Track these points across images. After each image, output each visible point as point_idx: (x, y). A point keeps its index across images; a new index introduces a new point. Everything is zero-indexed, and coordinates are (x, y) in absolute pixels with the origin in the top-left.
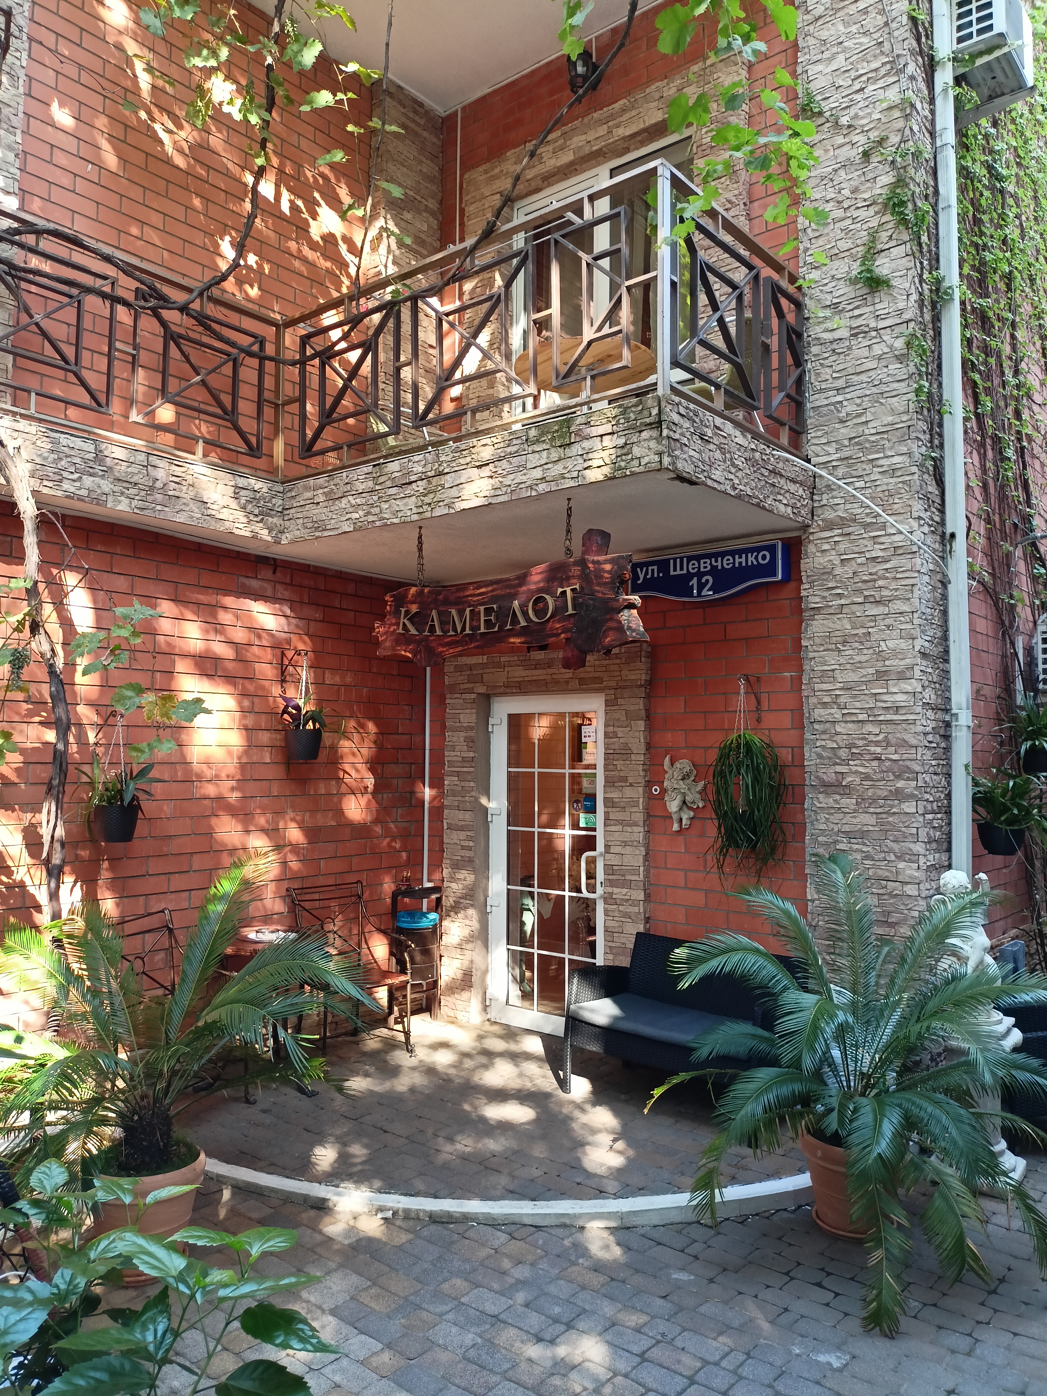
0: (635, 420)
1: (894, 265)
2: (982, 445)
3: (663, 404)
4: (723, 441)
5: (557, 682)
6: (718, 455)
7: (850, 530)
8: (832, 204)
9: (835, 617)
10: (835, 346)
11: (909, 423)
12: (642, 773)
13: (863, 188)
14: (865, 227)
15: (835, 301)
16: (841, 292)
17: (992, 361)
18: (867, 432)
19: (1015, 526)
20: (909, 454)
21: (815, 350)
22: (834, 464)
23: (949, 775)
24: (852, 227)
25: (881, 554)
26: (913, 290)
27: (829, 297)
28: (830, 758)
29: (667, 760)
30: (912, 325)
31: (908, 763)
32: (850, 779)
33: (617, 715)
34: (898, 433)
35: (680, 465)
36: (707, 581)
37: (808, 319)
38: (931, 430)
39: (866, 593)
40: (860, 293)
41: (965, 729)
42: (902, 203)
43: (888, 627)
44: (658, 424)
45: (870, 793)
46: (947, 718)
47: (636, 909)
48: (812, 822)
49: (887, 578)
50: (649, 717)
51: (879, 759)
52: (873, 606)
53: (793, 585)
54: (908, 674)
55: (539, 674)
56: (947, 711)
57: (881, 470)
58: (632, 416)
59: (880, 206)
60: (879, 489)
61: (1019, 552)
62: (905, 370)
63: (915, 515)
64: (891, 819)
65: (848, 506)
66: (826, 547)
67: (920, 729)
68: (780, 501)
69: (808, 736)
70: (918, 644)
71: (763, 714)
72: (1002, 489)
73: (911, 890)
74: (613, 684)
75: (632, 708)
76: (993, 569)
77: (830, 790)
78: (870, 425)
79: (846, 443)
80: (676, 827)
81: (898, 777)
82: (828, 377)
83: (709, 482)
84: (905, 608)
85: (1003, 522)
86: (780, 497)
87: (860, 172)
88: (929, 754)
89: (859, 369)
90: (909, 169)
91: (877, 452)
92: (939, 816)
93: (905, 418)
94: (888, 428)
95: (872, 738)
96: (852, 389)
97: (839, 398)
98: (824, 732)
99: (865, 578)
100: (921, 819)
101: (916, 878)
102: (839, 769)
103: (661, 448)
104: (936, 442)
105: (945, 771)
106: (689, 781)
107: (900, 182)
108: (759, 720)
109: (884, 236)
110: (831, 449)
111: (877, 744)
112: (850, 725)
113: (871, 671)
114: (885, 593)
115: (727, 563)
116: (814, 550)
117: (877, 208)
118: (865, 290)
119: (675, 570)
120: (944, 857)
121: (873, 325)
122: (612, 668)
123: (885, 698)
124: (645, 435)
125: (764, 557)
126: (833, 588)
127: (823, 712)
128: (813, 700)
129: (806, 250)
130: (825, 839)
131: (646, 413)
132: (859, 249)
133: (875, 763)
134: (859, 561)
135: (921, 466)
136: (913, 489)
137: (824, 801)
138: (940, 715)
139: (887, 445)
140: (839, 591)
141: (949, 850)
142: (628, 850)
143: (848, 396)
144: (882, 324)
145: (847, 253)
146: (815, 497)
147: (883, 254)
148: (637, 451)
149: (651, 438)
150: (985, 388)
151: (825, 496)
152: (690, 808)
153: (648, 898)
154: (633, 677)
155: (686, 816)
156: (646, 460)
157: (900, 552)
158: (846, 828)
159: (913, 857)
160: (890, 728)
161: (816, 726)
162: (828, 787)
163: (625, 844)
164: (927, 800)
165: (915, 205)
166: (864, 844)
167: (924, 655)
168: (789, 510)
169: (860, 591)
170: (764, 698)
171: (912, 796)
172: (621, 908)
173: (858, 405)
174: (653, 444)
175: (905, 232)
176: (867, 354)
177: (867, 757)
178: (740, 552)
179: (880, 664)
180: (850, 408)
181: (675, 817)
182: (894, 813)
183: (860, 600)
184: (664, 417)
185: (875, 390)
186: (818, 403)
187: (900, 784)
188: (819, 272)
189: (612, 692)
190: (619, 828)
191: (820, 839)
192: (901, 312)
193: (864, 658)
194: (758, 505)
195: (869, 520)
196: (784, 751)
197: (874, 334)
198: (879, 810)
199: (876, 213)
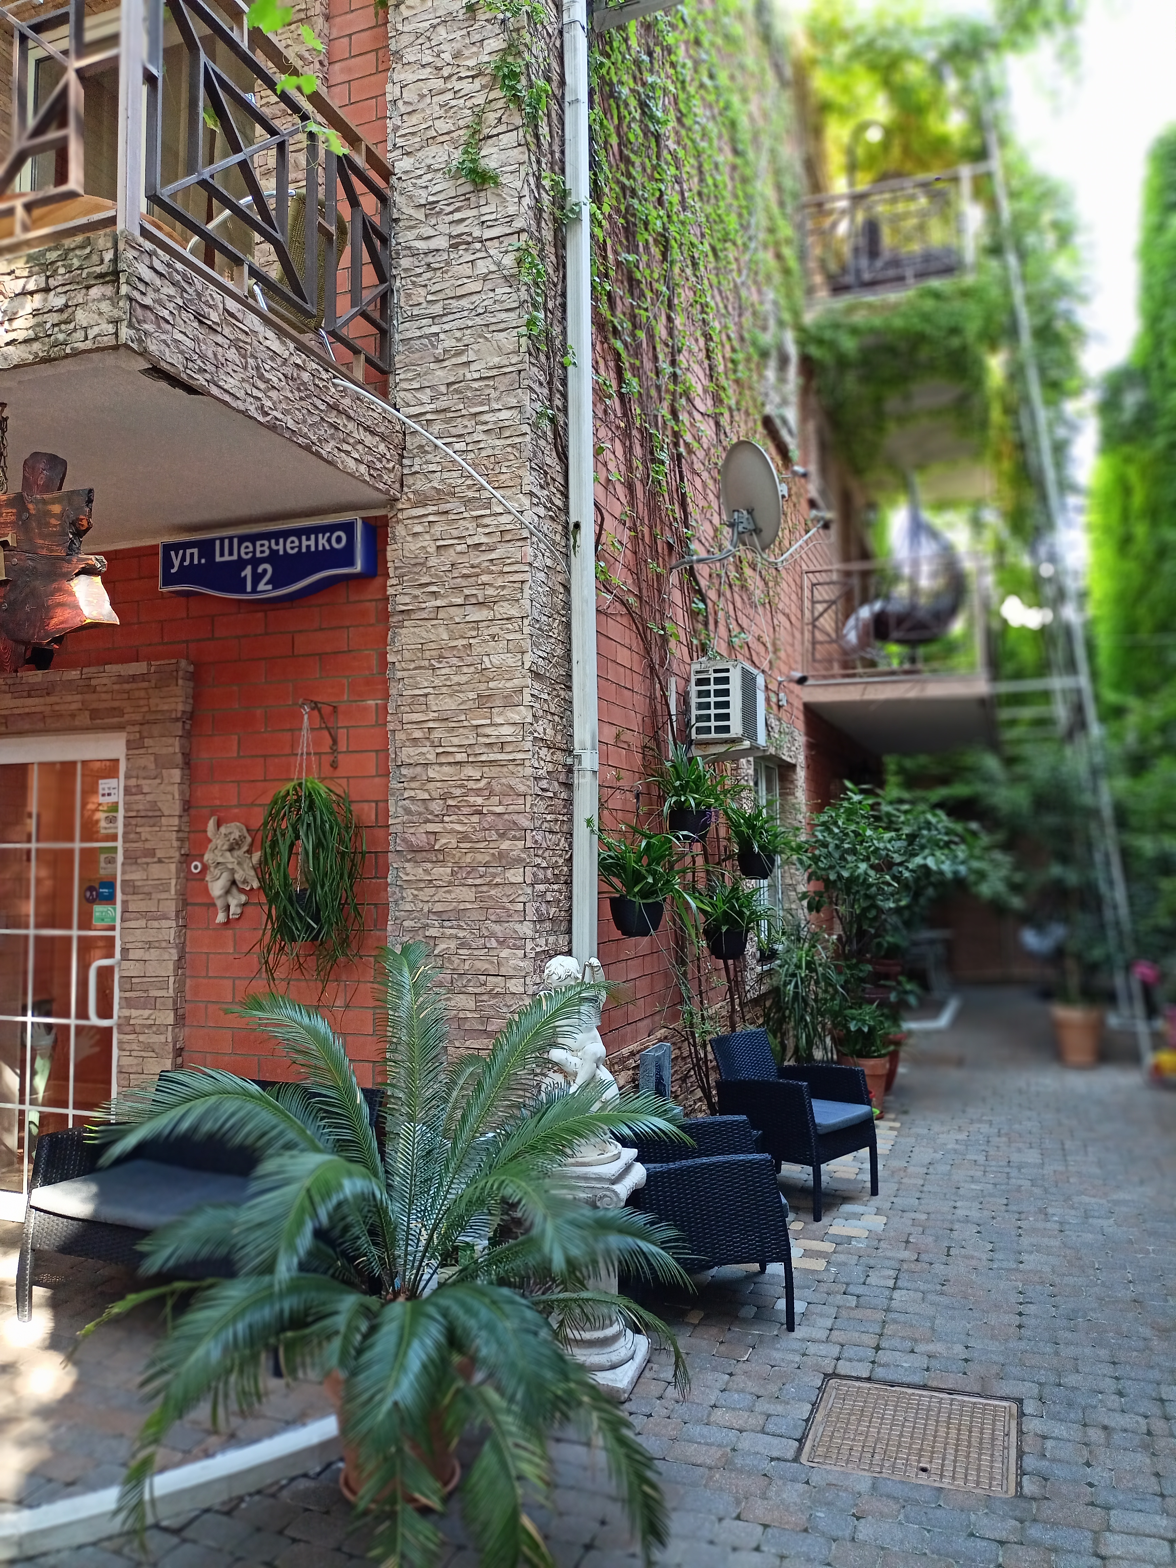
0: (80, 268)
1: (503, 156)
2: (626, 434)
3: (121, 246)
4: (242, 337)
5: (58, 716)
6: (232, 354)
7: (448, 507)
8: (429, 70)
9: (429, 624)
10: (430, 259)
11: (520, 367)
12: (176, 844)
13: (467, 53)
14: (469, 104)
15: (431, 199)
16: (438, 188)
17: (641, 335)
18: (469, 376)
19: (670, 547)
20: (520, 408)
21: (405, 263)
22: (429, 417)
23: (569, 835)
24: (453, 103)
25: (484, 540)
26: (526, 192)
27: (424, 193)
28: (420, 814)
29: (211, 824)
30: (524, 236)
31: (515, 817)
32: (444, 841)
33: (142, 762)
34: (506, 380)
35: (153, 347)
36: (265, 571)
37: (397, 221)
38: (550, 383)
39: (467, 592)
40: (461, 190)
41: (589, 774)
42: (513, 75)
43: (493, 637)
44: (112, 276)
45: (468, 859)
46: (569, 761)
47: (162, 1038)
48: (396, 902)
49: (491, 572)
50: (188, 763)
51: (480, 813)
52: (476, 608)
53: (378, 581)
54: (516, 699)
55: (34, 704)
56: (569, 752)
57: (486, 428)
58: (76, 263)
59: (488, 78)
60: (484, 453)
61: (674, 579)
62: (514, 296)
63: (526, 488)
64: (493, 892)
65: (446, 475)
66: (418, 529)
67: (529, 771)
68: (348, 453)
69: (394, 784)
70: (528, 658)
71: (340, 757)
72: (653, 495)
73: (515, 986)
74: (138, 717)
75: (164, 751)
76: (640, 590)
77: (419, 857)
78: (473, 367)
79: (443, 389)
80: (221, 918)
81: (502, 836)
82: (422, 300)
83: (215, 391)
84: (514, 612)
85: (653, 537)
86: (346, 447)
87: (464, 32)
88: (541, 806)
89: (460, 292)
90: (523, 32)
91: (482, 404)
92: (556, 887)
93: (515, 359)
94: (494, 372)
95: (471, 785)
96: (451, 317)
97: (435, 329)
98: (413, 779)
99: (465, 571)
100: (529, 890)
101: (521, 969)
102: (431, 827)
103: (116, 313)
104: (558, 402)
105: (565, 828)
106: (239, 853)
107: (512, 49)
108: (334, 766)
109: (492, 117)
110: (425, 396)
111: (478, 792)
112: (446, 769)
113: (473, 696)
114: (490, 591)
115: (290, 546)
116: (404, 533)
117: (484, 80)
118: (468, 188)
119: (222, 555)
120: (562, 940)
121: (477, 233)
122: (137, 694)
123: (488, 731)
124: (95, 292)
125: (339, 539)
126: (427, 585)
127: (412, 751)
128: (401, 736)
129: (396, 129)
130: (412, 923)
131: (95, 258)
132: (461, 132)
133: (475, 819)
134: (459, 548)
135: (535, 426)
136: (524, 454)
137: (413, 872)
138: (559, 756)
139: (494, 394)
140: (433, 588)
141: (569, 931)
142: (153, 954)
143: (446, 327)
144: (488, 234)
145: (447, 138)
146: (406, 462)
147: (490, 141)
148: (82, 318)
149: (104, 297)
150: (632, 366)
151: (417, 460)
152: (242, 891)
153: (180, 1020)
154: (166, 707)
155: (236, 901)
156: (95, 331)
157: (508, 537)
158: (438, 907)
159: (517, 942)
160: (494, 771)
161: (404, 771)
162: (416, 853)
163: (149, 945)
164: (538, 866)
165: (530, 80)
166: (460, 927)
167: (537, 676)
168: (363, 469)
169: (460, 589)
170: (342, 733)
171: (519, 860)
172: (142, 1038)
173: (458, 340)
174: (105, 306)
175: (516, 112)
176: (469, 272)
177: (466, 810)
178: (308, 532)
179: (483, 686)
180: (449, 343)
181: (219, 903)
182: (497, 884)
183: (460, 601)
184: (122, 266)
185: (478, 320)
186: (409, 335)
187: (505, 845)
188: (412, 160)
189: (137, 728)
190: (142, 923)
191: (406, 924)
192: (510, 219)
193: (464, 679)
194: (307, 448)
195: (471, 494)
196: (366, 806)
197: (478, 246)
198: (478, 881)
199: (483, 87)
